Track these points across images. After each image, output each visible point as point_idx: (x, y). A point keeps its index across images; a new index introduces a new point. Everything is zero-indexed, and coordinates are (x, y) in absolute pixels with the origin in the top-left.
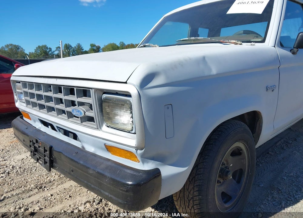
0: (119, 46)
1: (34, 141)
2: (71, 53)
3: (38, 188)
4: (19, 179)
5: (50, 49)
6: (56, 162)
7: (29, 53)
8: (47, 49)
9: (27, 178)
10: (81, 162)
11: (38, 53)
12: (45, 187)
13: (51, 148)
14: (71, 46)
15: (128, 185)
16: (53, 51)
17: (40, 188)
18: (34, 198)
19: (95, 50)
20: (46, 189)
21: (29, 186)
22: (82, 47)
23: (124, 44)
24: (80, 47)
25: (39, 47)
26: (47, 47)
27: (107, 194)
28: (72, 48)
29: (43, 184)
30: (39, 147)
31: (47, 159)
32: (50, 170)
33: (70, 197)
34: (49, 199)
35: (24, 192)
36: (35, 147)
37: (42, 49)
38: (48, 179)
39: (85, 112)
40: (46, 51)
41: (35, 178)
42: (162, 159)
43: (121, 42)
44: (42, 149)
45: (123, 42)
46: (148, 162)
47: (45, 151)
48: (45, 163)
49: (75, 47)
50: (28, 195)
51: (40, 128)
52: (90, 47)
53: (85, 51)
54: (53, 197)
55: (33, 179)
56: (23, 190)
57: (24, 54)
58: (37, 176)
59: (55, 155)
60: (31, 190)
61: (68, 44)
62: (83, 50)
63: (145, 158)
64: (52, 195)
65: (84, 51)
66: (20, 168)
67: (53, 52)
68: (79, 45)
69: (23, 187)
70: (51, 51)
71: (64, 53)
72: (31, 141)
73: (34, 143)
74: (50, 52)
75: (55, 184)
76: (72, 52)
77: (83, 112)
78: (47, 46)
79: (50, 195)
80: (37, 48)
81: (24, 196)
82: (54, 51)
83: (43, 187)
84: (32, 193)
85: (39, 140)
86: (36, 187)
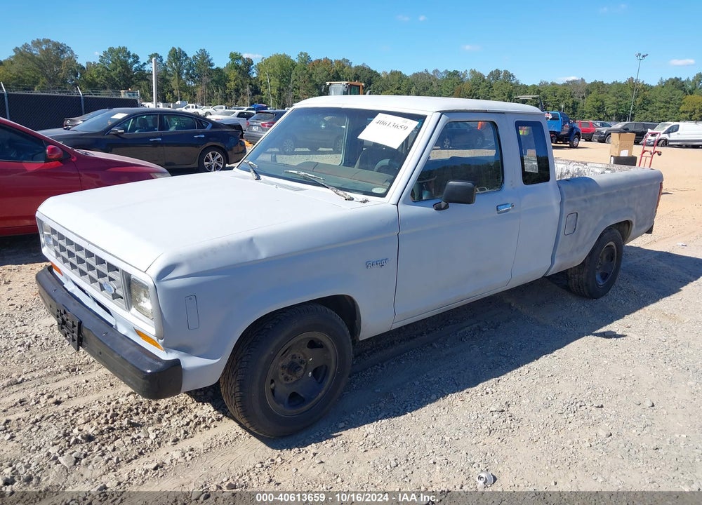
0: (297, 61)
1: (62, 312)
2: (185, 71)
3: (70, 370)
4: (44, 355)
5: (136, 58)
6: (85, 341)
7: (87, 63)
8: (129, 57)
9: (56, 356)
10: (109, 345)
11: (106, 66)
12: (79, 370)
13: (80, 323)
14: (186, 55)
15: (147, 373)
16: (142, 64)
17: (72, 371)
18: (63, 384)
19: (240, 68)
20: (80, 373)
21: (57, 367)
22: (210, 57)
23: (309, 58)
24: (204, 59)
25: (111, 50)
26: (129, 53)
27: (129, 380)
28: (187, 58)
29: (77, 365)
30: (67, 320)
31: (75, 335)
32: (78, 350)
33: (111, 385)
34: (83, 385)
35: (49, 374)
36: (62, 319)
37: (118, 57)
38: (86, 358)
39: (115, 289)
40: (126, 62)
41: (67, 356)
42: (188, 350)
43: (301, 53)
44: (69, 323)
45: (306, 54)
46: (171, 352)
47: (74, 326)
48: (74, 340)
49: (194, 57)
50: (55, 378)
51: (73, 290)
52: (230, 60)
53: (218, 68)
54: (88, 384)
55: (64, 357)
56: (49, 371)
57: (75, 65)
58: (70, 353)
59: (85, 332)
60: (60, 373)
61: (179, 48)
62: (212, 65)
63: (167, 347)
64: (87, 382)
65: (214, 67)
66: (47, 339)
67: (142, 66)
68: (203, 54)
69: (49, 367)
70: (137, 62)
71: (169, 69)
72: (58, 311)
73: (61, 314)
74: (136, 65)
75: (95, 367)
76: (187, 69)
77: (113, 290)
78: (128, 50)
79: (84, 381)
80: (105, 53)
81: (49, 379)
82: (145, 64)
83: (77, 370)
84: (60, 376)
85: (67, 312)
86: (67, 369)
